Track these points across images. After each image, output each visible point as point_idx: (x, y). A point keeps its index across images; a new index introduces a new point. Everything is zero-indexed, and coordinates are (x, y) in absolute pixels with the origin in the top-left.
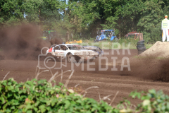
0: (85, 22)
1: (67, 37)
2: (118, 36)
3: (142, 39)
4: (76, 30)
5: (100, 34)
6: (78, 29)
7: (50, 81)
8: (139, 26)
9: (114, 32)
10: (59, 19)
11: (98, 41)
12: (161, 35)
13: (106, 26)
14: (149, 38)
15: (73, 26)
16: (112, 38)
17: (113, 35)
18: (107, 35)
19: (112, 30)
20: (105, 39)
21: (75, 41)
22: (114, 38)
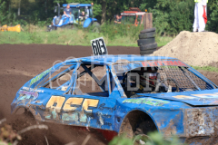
2: (99, 18)
3: (150, 26)
5: (62, 13)
9: (91, 8)
11: (55, 28)
12: (192, 18)
14: (166, 24)
16: (87, 23)
17: (90, 17)
18: (76, 16)
19: (86, 6)
20: (72, 24)
21: (5, 26)
22: (92, 23)
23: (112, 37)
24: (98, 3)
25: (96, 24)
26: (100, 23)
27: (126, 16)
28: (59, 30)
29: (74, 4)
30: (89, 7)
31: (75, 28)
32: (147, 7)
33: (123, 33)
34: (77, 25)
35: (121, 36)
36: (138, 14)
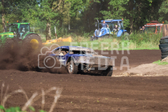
0: (76, 7)
1: (47, 32)
2: (128, 30)
3: (167, 34)
4: (61, 21)
5: (101, 27)
6: (65, 19)
7: (24, 109)
8: (162, 13)
9: (122, 22)
10: (35, 4)
11: (97, 38)
13: (109, 13)
15: (56, 14)
16: (120, 33)
17: (122, 29)
18: (111, 29)
19: (118, 21)
20: (108, 35)
21: (60, 38)
22: (123, 33)
23: (139, 43)
24: (127, 19)
25: (126, 34)
26: (130, 33)
27: (148, 27)
28: (100, 39)
29: (109, 20)
30: (120, 22)
31: (111, 37)
32: (163, 20)
33: (147, 40)
34: (112, 35)
35: (146, 42)
36: (157, 25)
